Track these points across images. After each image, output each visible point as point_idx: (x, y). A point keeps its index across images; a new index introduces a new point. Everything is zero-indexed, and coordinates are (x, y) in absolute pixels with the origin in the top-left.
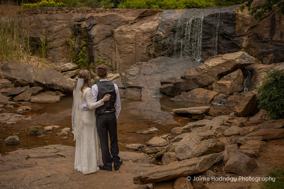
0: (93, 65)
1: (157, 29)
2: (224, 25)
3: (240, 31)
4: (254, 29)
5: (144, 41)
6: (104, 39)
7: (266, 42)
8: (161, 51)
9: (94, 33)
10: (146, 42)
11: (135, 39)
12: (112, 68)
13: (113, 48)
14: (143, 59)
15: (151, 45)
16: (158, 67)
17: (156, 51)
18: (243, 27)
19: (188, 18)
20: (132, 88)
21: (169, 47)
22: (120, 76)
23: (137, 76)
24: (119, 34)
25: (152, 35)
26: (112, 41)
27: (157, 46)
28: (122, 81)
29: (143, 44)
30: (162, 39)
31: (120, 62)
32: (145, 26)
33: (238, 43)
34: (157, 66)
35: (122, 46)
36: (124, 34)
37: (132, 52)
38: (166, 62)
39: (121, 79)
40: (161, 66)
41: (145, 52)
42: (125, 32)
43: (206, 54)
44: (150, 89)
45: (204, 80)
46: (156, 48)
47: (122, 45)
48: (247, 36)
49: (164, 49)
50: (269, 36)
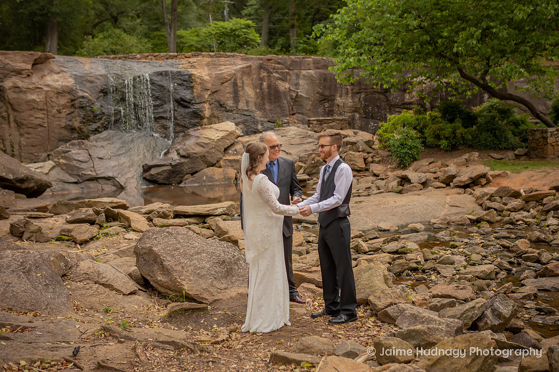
1: (76, 87)
2: (178, 88)
3: (200, 96)
4: (215, 95)
5: (62, 106)
7: (232, 111)
8: (91, 123)
10: (63, 109)
11: (46, 103)
13: (2, 117)
14: (61, 136)
15: (72, 112)
16: (114, 147)
17: (84, 123)
18: (202, 91)
19: (120, 74)
21: (102, 117)
22: (56, 164)
23: (89, 162)
24: (15, 92)
25: (74, 97)
27: (84, 115)
28: (66, 173)
29: (59, 111)
31: (20, 143)
32: (54, 81)
33: (200, 111)
34: (112, 146)
35: (24, 115)
36: (23, 93)
37: (42, 124)
38: (119, 139)
39: (61, 169)
40: (117, 145)
41: (64, 125)
42: (24, 89)
45: (212, 157)
46: (83, 118)
47: (23, 112)
48: (208, 103)
49: (97, 120)
50: (233, 104)
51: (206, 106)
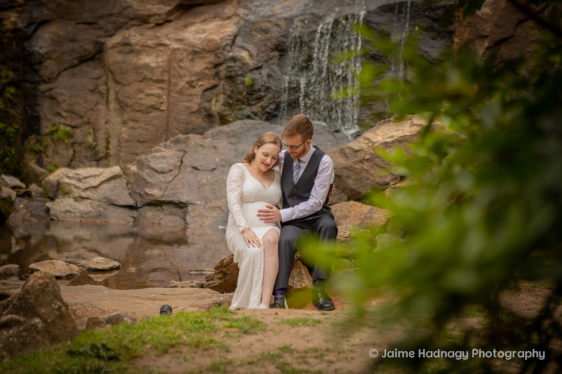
0: (36, 143)
1: (233, 42)
2: (421, 37)
4: (502, 47)
5: (195, 75)
6: (73, 66)
8: (243, 106)
9: (41, 48)
10: (199, 80)
11: (168, 70)
12: (97, 153)
13: (100, 92)
14: (191, 127)
15: (214, 87)
16: (235, 150)
17: (230, 105)
18: (472, 40)
19: (320, 14)
20: (159, 208)
21: (265, 96)
22: (124, 173)
23: (173, 173)
24: (121, 52)
25: (218, 60)
26: (98, 72)
27: (232, 92)
28: (129, 189)
29: (191, 85)
30: (247, 72)
31: (119, 136)
32: (198, 33)
34: (233, 147)
35: (130, 90)
36: (134, 54)
37: (157, 106)
39: (125, 181)
41: (195, 107)
42: (138, 48)
43: (371, 115)
44: (213, 208)
45: (360, 179)
46: (230, 97)
47: (129, 85)
49: (253, 100)
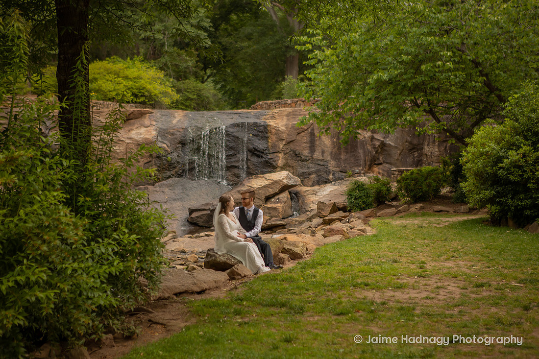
1: (157, 138)
2: (252, 138)
3: (274, 146)
7: (306, 161)
8: (166, 171)
10: (142, 158)
11: (126, 154)
15: (150, 162)
16: (174, 193)
17: (159, 171)
18: (277, 141)
19: (201, 126)
21: (177, 166)
27: (160, 164)
29: (138, 161)
30: (167, 154)
32: (138, 134)
33: (273, 161)
34: (172, 191)
38: (182, 186)
40: (177, 191)
43: (231, 175)
46: (159, 167)
48: (282, 153)
49: (171, 168)
50: (309, 153)
51: (281, 155)
